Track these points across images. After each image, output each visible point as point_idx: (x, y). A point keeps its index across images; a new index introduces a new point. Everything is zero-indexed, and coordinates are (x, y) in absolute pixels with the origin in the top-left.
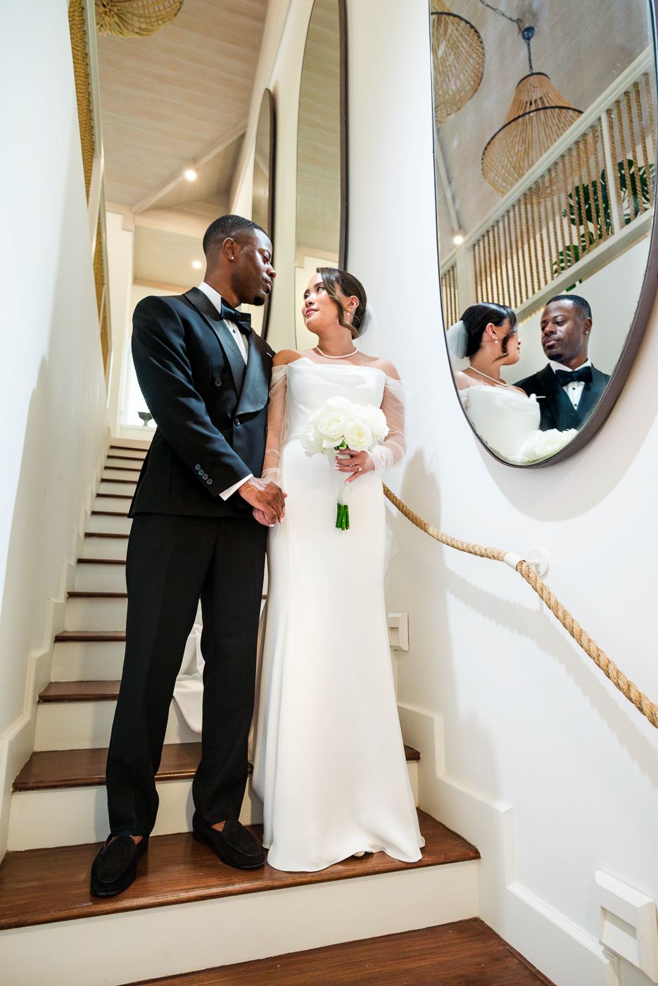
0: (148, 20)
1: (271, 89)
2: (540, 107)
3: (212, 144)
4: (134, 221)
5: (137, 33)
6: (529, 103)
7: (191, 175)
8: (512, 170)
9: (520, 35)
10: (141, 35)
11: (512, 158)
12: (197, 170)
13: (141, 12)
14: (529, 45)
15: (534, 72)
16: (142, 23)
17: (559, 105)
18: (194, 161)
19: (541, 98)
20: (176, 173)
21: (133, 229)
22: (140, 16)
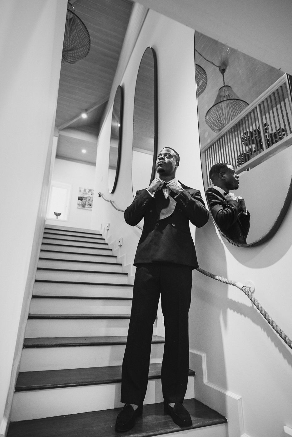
0: (74, 58)
1: (121, 85)
2: (229, 99)
3: (94, 104)
4: (59, 133)
5: (69, 62)
6: (224, 97)
7: (84, 116)
8: (218, 121)
9: (220, 72)
10: (71, 63)
11: (217, 116)
12: (87, 114)
13: (71, 55)
14: (223, 75)
15: (226, 85)
16: (72, 59)
17: (236, 98)
18: (86, 110)
19: (229, 95)
20: (78, 115)
21: (58, 136)
22: (71, 57)
